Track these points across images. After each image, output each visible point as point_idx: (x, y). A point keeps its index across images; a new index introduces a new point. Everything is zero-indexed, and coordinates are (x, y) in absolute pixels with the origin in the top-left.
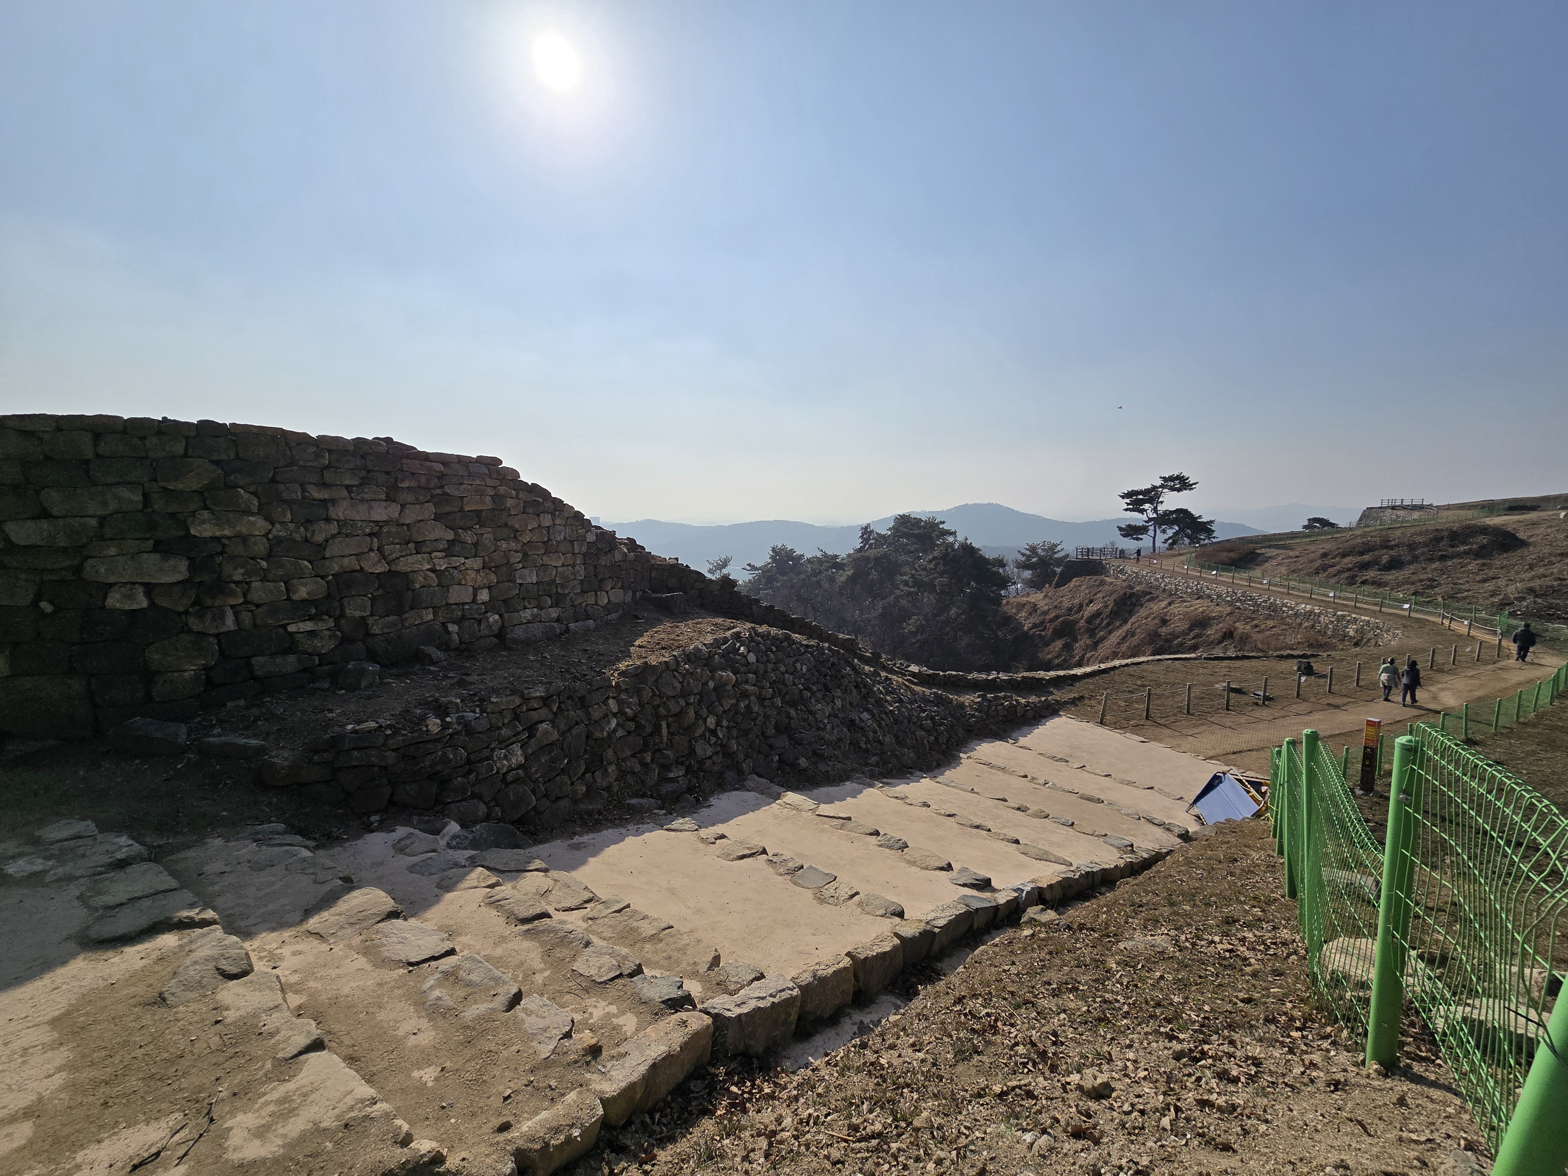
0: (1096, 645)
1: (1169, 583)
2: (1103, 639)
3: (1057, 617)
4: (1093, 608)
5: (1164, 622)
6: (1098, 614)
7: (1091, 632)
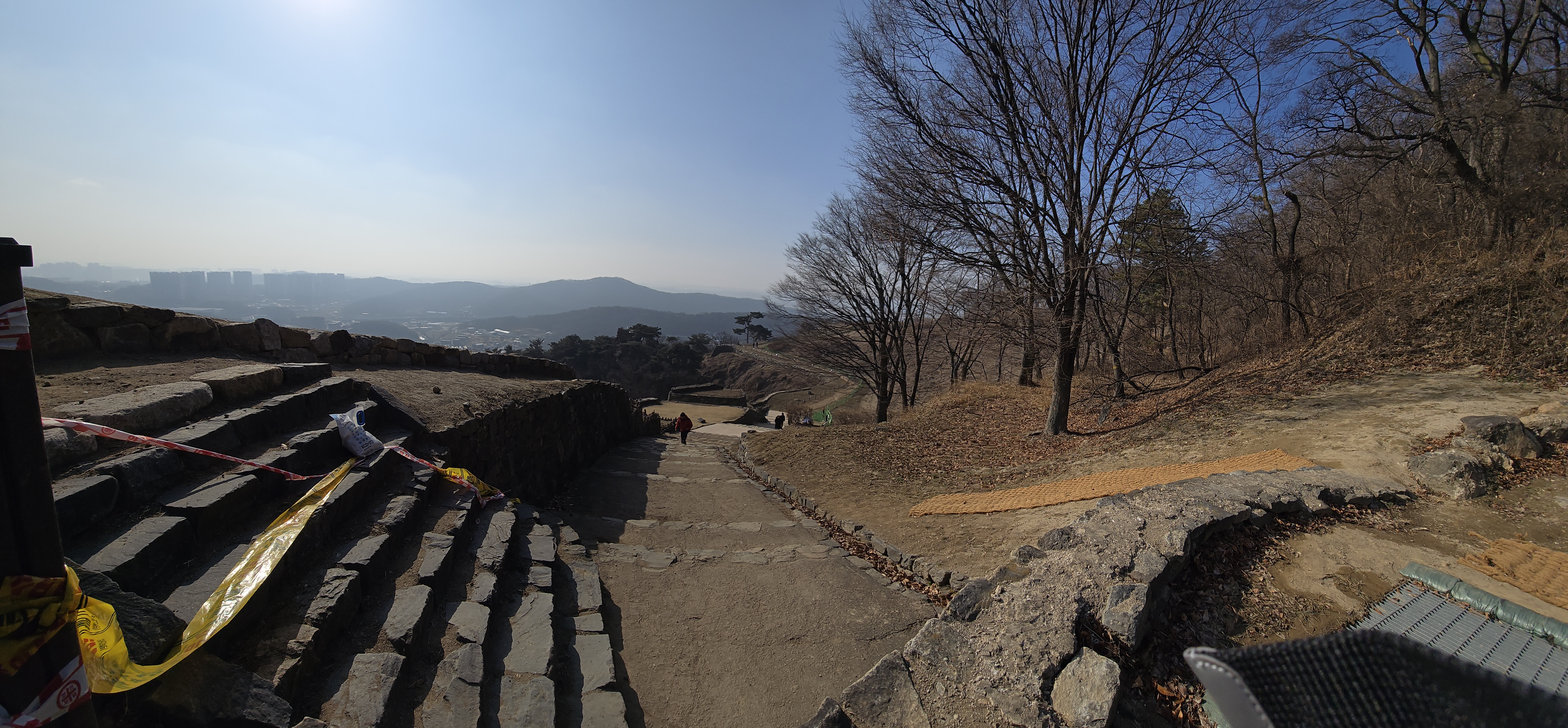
0: (734, 381)
1: (762, 358)
2: (737, 379)
3: (715, 370)
4: (732, 366)
5: (763, 373)
6: (734, 369)
7: (732, 376)
